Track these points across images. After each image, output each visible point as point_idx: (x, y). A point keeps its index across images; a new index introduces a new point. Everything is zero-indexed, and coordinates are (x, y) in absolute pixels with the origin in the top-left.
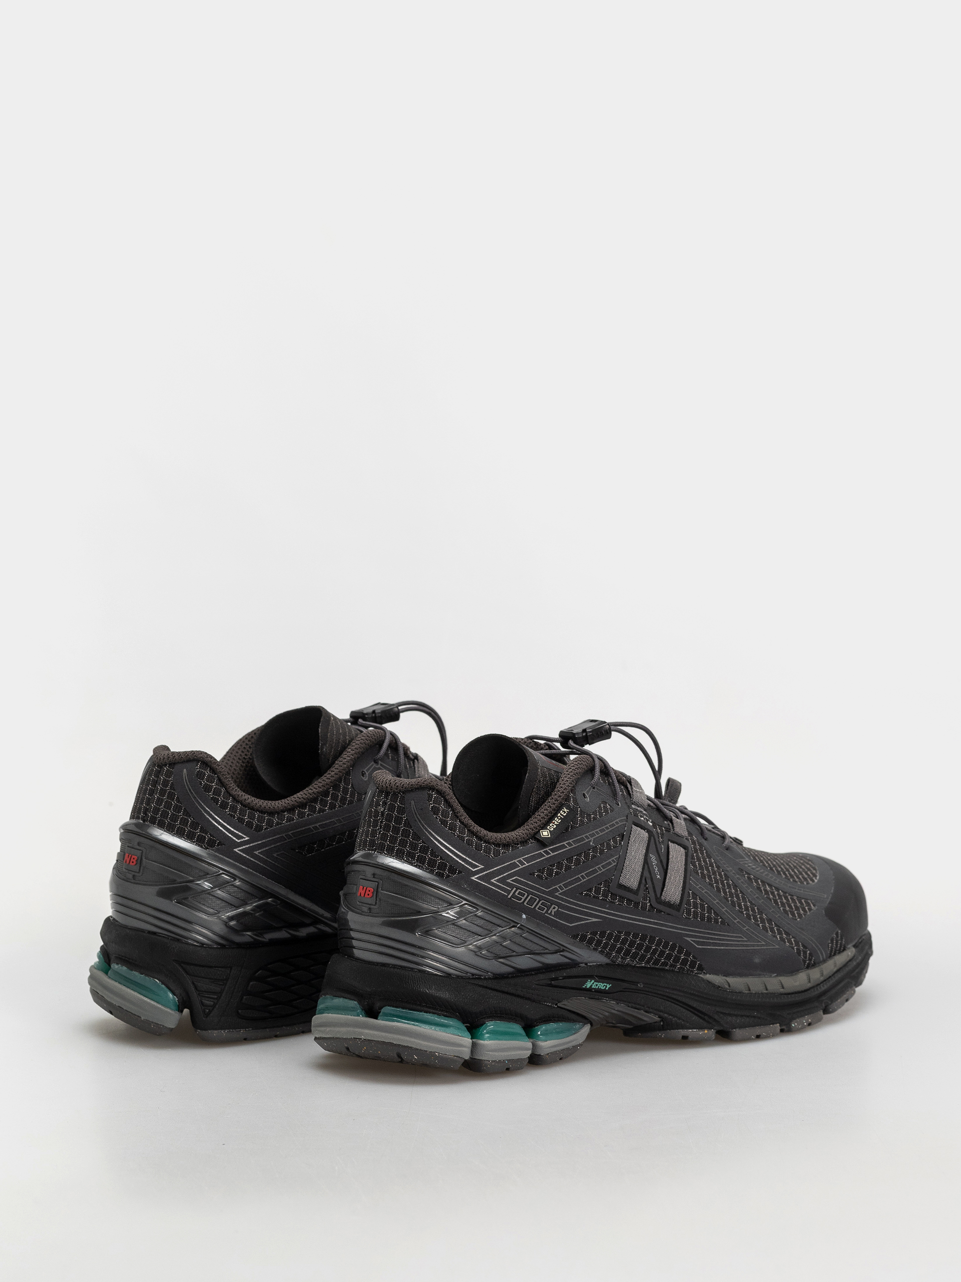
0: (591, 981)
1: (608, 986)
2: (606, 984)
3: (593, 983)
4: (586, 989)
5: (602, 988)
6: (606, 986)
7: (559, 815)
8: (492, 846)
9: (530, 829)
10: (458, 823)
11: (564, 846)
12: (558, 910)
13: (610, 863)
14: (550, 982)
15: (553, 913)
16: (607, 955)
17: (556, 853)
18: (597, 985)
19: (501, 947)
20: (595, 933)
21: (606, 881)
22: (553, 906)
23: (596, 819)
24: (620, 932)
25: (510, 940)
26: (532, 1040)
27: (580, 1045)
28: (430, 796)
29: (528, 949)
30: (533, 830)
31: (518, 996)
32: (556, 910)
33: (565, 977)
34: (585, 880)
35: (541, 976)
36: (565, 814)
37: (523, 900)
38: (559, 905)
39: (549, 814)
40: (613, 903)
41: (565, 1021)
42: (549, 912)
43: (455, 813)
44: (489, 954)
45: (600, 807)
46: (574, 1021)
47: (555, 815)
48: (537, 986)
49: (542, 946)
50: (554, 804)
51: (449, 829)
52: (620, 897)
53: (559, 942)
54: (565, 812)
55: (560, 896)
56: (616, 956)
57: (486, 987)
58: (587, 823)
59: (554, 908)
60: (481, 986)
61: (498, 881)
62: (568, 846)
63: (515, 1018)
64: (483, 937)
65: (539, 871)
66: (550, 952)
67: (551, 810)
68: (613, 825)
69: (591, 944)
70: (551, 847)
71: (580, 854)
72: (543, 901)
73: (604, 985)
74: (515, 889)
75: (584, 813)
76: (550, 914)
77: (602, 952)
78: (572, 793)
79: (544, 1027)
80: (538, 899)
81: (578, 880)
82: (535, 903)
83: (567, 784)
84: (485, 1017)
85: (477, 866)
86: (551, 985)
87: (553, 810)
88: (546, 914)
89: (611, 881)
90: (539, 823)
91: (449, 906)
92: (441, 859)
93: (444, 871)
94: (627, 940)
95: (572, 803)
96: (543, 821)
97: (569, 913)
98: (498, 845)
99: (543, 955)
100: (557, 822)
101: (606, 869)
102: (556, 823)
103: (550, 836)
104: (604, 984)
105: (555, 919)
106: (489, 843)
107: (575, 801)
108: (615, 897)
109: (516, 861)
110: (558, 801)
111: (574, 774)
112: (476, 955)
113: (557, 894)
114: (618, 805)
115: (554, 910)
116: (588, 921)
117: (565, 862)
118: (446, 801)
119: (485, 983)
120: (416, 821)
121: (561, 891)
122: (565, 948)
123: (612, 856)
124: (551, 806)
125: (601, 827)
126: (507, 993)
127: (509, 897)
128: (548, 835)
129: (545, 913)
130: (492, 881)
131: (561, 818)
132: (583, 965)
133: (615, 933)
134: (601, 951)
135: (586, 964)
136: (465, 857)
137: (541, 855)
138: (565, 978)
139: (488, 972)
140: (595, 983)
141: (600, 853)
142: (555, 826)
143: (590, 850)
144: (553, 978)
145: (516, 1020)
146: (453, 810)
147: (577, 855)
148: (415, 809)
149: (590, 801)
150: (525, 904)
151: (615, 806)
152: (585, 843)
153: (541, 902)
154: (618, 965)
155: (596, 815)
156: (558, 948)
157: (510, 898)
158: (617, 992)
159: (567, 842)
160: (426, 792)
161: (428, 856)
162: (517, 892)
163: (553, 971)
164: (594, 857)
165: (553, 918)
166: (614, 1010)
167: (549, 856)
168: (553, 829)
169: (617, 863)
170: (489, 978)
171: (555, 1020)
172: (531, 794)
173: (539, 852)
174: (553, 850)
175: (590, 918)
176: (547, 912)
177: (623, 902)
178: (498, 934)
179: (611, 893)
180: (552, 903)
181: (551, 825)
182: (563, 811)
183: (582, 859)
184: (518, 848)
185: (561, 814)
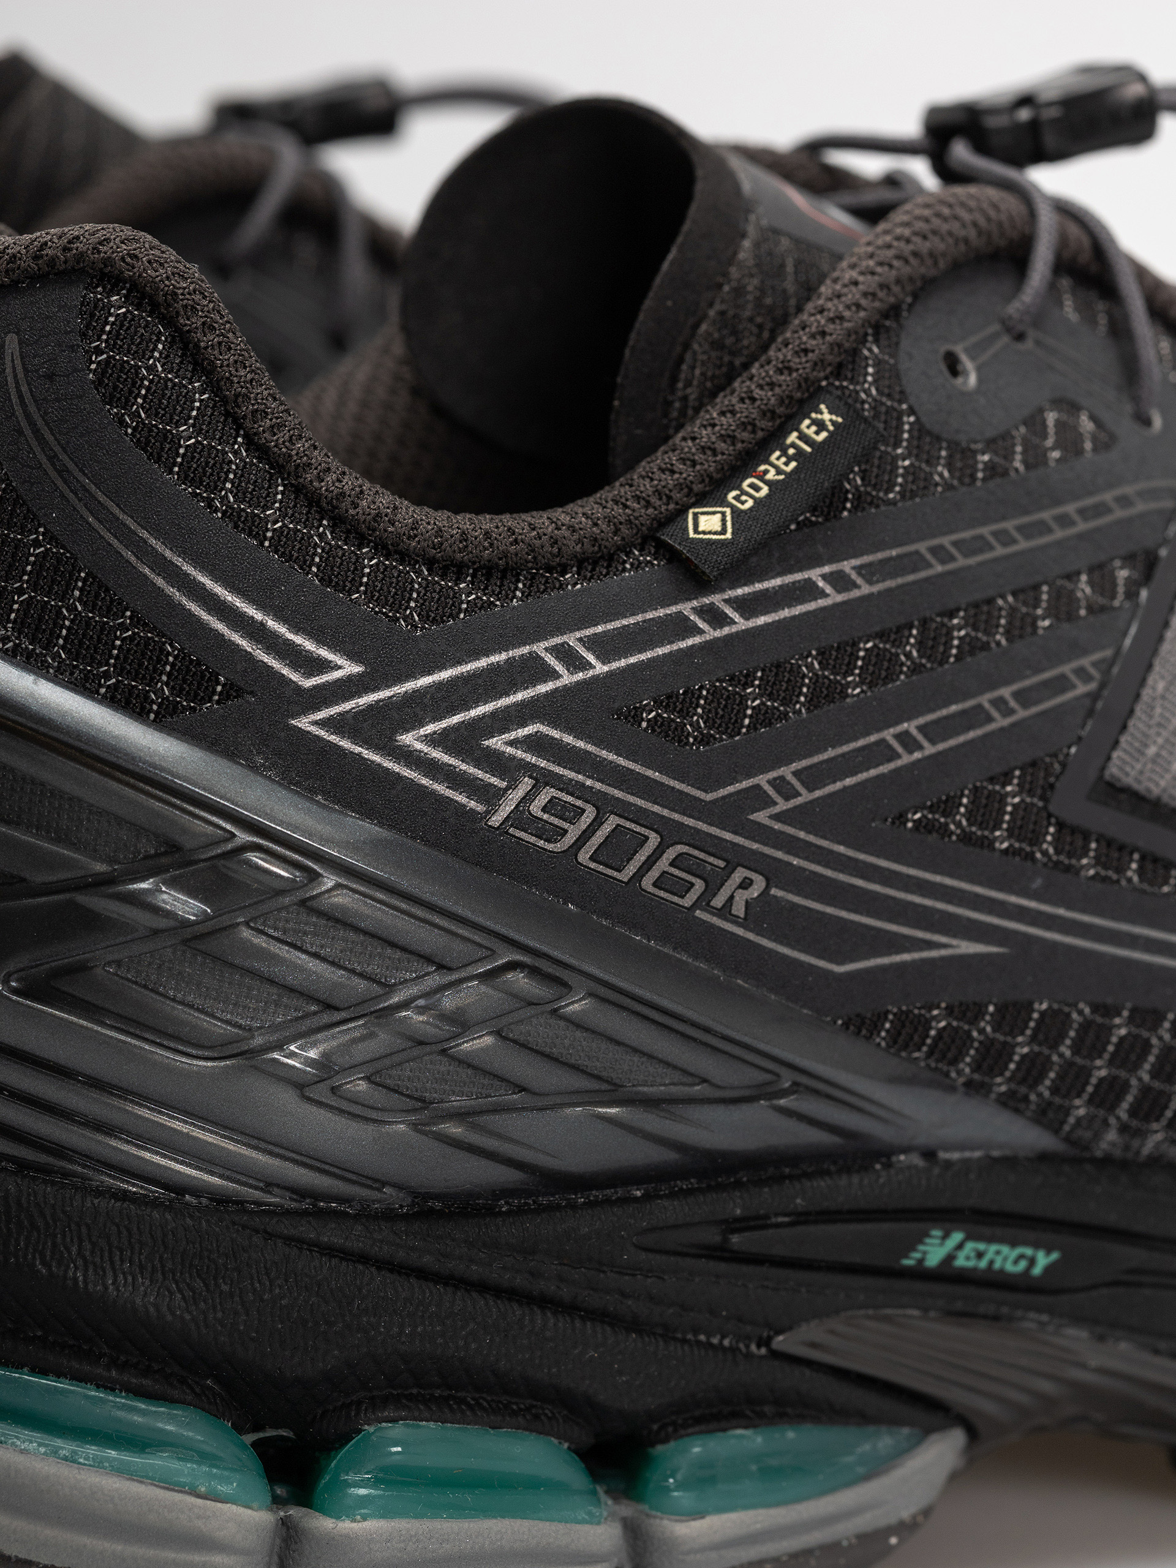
0: (945, 1237)
1: (1043, 1261)
2: (1029, 1251)
3: (960, 1246)
4: (920, 1274)
5: (1010, 1267)
6: (1032, 1262)
7: (793, 437)
8: (419, 573)
9: (637, 498)
10: (237, 453)
11: (809, 591)
12: (765, 892)
13: (1061, 684)
14: (718, 1239)
15: (739, 909)
16: (1044, 1112)
17: (762, 620)
18: (980, 1255)
19: (444, 1066)
20: (971, 1012)
21: (1034, 764)
22: (740, 874)
23: (1005, 473)
24: (1108, 1011)
25: (498, 1033)
26: (626, 1509)
27: (905, 1528)
28: (93, 314)
29: (599, 1078)
30: (648, 504)
31: (545, 1302)
32: (754, 892)
33: (807, 1214)
34: (917, 755)
35: (669, 1210)
36: (824, 435)
37: (570, 839)
38: (774, 873)
39: (745, 435)
40: (1068, 869)
41: (816, 1420)
42: (718, 902)
43: (225, 400)
44: (379, 1097)
45: (1035, 422)
46: (864, 1418)
47: (773, 439)
48: (643, 1255)
49: (675, 1067)
50: (772, 385)
51: (184, 478)
52: (1107, 842)
53: (762, 1046)
54: (821, 426)
55: (777, 826)
56: (1090, 1119)
57: (363, 1259)
58: (949, 487)
59: (746, 884)
60: (329, 1251)
61: (433, 740)
62: (828, 590)
63: (528, 1409)
64: (344, 1015)
65: (668, 701)
66: (719, 1094)
67: (755, 414)
68: (1101, 510)
69: (954, 1062)
70: (740, 591)
71: (899, 629)
72: (685, 849)
73: (1022, 1257)
74: (526, 784)
75: (938, 439)
76: (725, 911)
77: (1012, 1102)
78: (877, 341)
79: (697, 1448)
80: (654, 839)
81: (882, 752)
82: (641, 857)
83: (853, 295)
84: (359, 1403)
85: (324, 666)
86: (721, 1253)
87: (764, 414)
88: (698, 913)
89: (1064, 765)
90: (687, 473)
91: (165, 853)
92: (133, 625)
93: (151, 682)
94: (1147, 1046)
95: (868, 387)
96: (709, 463)
97: (829, 910)
98: (454, 568)
99: (680, 1109)
100: (779, 472)
101: (1034, 710)
102: (771, 475)
103: (729, 535)
104: (1020, 1250)
105: (751, 936)
106: (404, 556)
107: (889, 378)
108: (1079, 843)
109: (539, 648)
110: (790, 370)
111: (898, 257)
112: (309, 1099)
113: (761, 817)
114: (1147, 422)
115: (741, 897)
116: (934, 954)
117: (810, 667)
118: (182, 341)
119: (356, 1238)
120: (21, 432)
121: (782, 806)
122: (804, 1080)
123: (1078, 649)
124: (758, 393)
125: (1026, 512)
126: (483, 1287)
127: (496, 820)
128: (723, 531)
129: (695, 905)
130: (407, 739)
131: (800, 454)
132: (917, 1160)
133: (1081, 1012)
134: (1011, 1094)
135: (929, 1155)
136: (259, 616)
137: (682, 627)
138: (802, 1218)
139: (384, 1184)
140: (970, 1246)
141: (1008, 633)
142: (765, 490)
143: (952, 614)
144: (737, 1220)
145: (537, 1417)
146: (215, 385)
147: (881, 635)
148: (21, 375)
149: (978, 390)
150: (584, 857)
151: (1125, 427)
152: (927, 580)
153: (671, 853)
154: (1107, 1161)
155: (1009, 456)
156: (763, 1077)
157: (501, 829)
158: (1094, 1287)
159: (827, 569)
160: (76, 295)
161: (72, 609)
162: (543, 799)
163: (738, 1185)
164: (971, 647)
165: (740, 931)
166: (1083, 1366)
167: (726, 630)
168: (750, 503)
169: (1103, 686)
170: (389, 1215)
171: (761, 1415)
172: (686, 346)
173: (673, 609)
174: (747, 606)
175: (944, 940)
176: (704, 901)
177: (1121, 870)
178: (421, 1002)
179: (1061, 825)
180: (735, 858)
181: (745, 485)
182: (814, 422)
183: (908, 655)
184: (561, 587)
185: (803, 437)
